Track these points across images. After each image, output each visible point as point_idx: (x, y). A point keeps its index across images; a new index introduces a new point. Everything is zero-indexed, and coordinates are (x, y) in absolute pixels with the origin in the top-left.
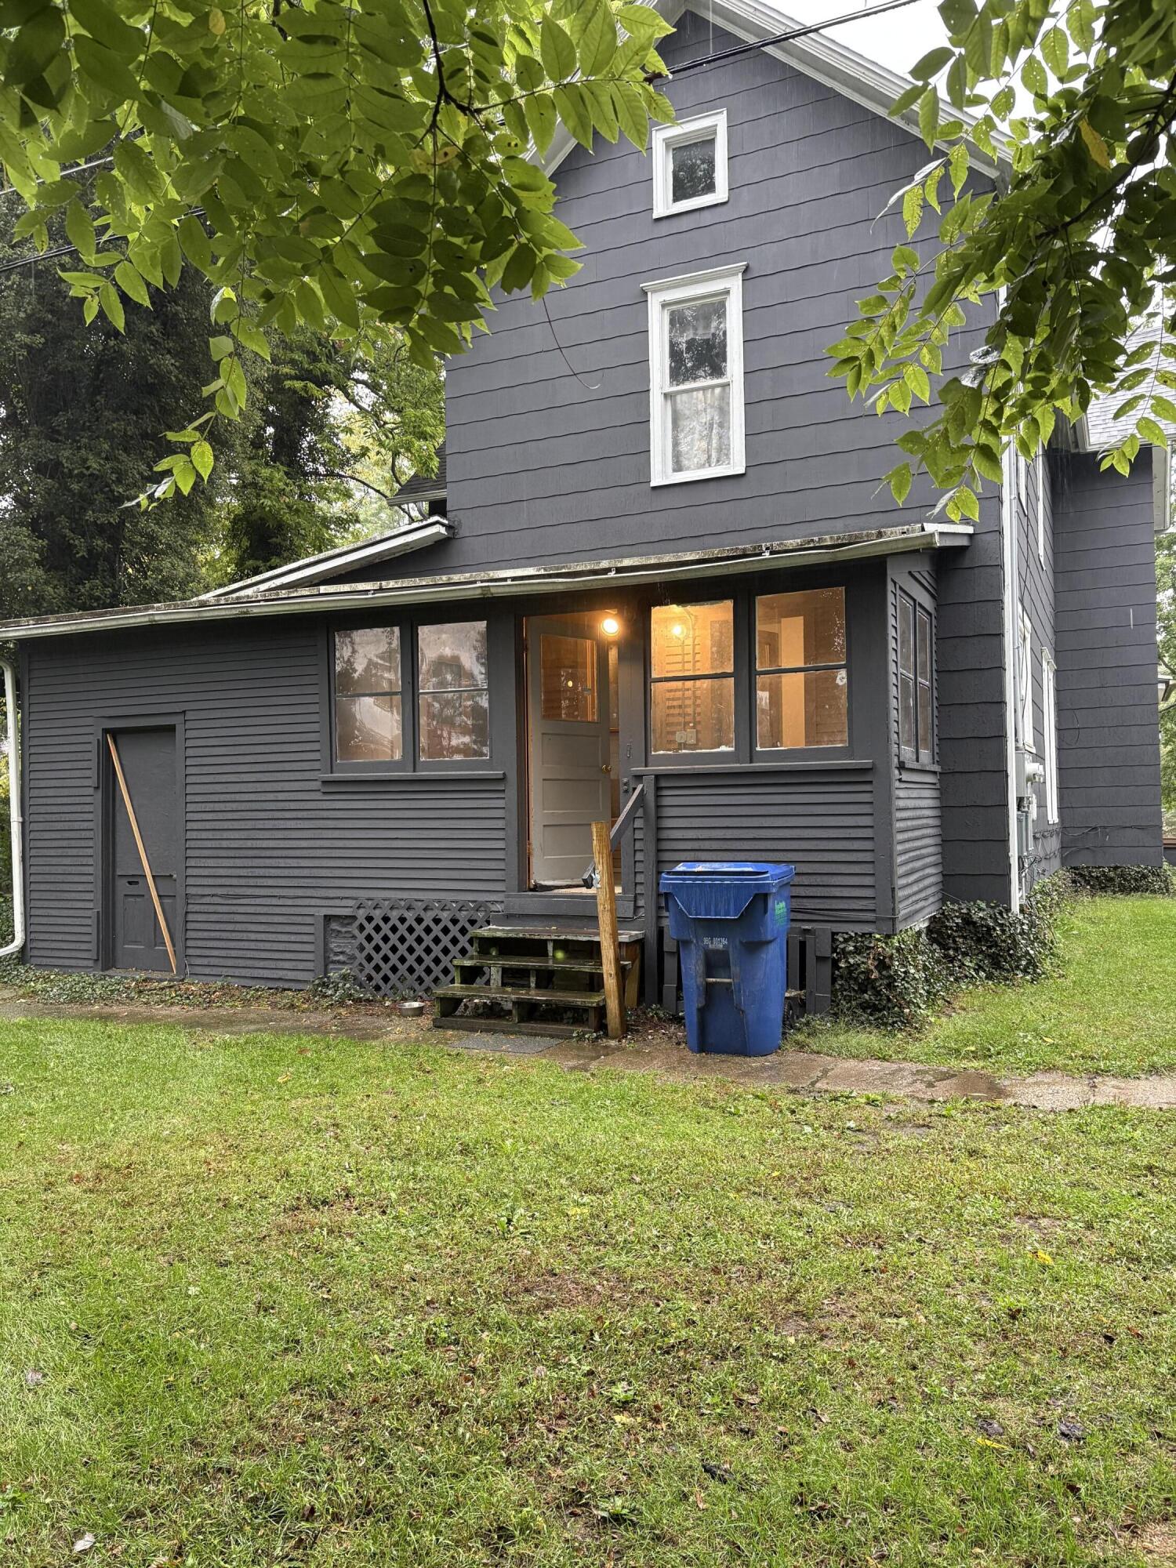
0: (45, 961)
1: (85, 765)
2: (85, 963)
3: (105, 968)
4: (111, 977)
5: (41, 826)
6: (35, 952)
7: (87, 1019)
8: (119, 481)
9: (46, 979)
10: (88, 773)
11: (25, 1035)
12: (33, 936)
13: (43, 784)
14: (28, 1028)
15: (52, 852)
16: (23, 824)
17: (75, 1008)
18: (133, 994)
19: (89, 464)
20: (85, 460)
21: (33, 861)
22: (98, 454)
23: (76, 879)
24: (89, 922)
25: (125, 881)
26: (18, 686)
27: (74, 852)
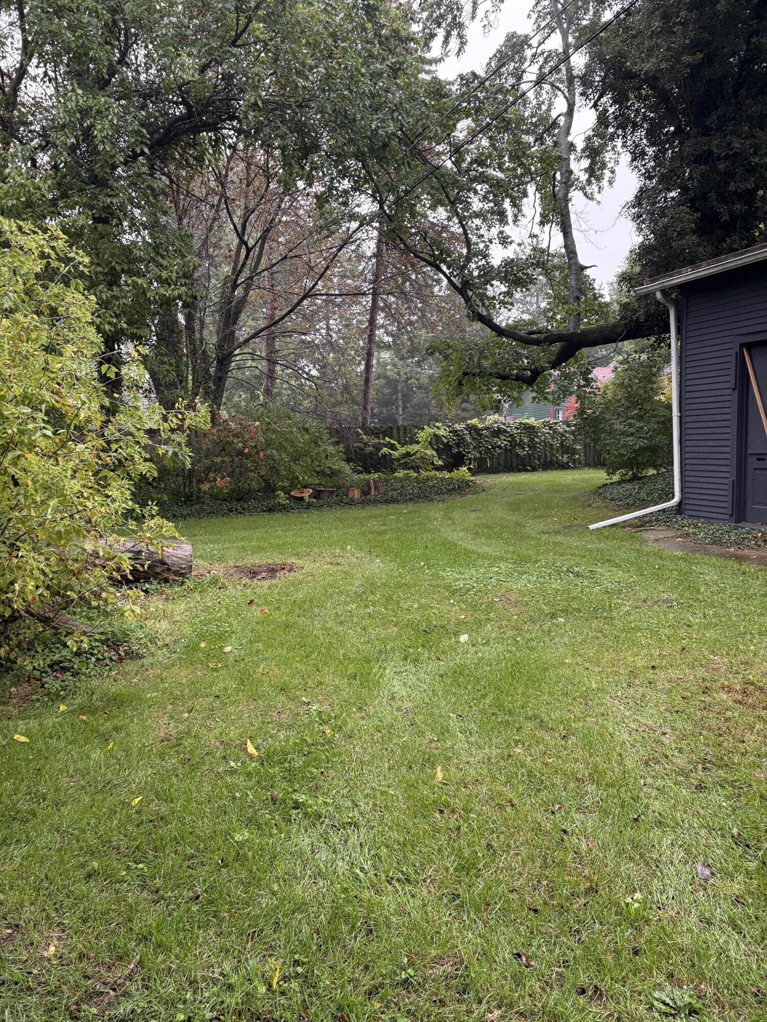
0: (694, 513)
1: (726, 372)
2: (723, 516)
3: (737, 521)
4: (742, 528)
5: (693, 419)
6: (688, 507)
7: (726, 557)
8: (755, 153)
9: (696, 526)
10: (727, 378)
11: (683, 565)
12: (686, 495)
13: (695, 388)
14: (685, 560)
15: (701, 437)
16: (681, 417)
17: (716, 549)
18: (760, 543)
19: (733, 145)
20: (729, 144)
21: (687, 443)
22: (740, 136)
23: (717, 456)
24: (726, 487)
25: (755, 457)
26: (678, 320)
27: (716, 437)
